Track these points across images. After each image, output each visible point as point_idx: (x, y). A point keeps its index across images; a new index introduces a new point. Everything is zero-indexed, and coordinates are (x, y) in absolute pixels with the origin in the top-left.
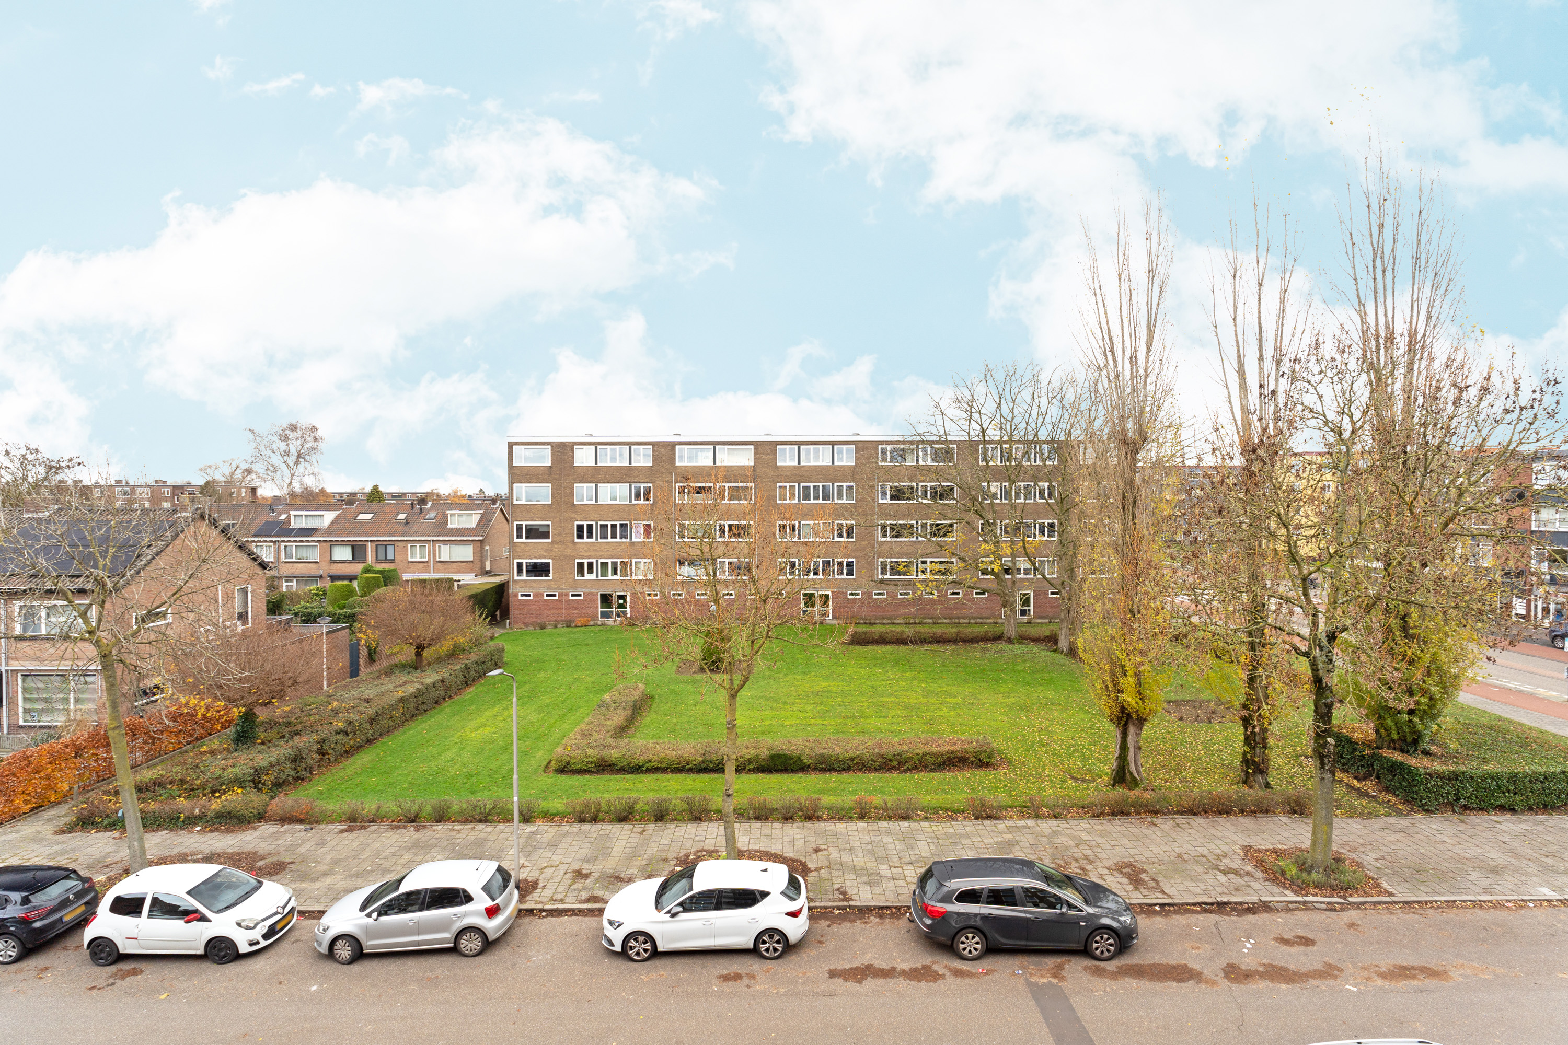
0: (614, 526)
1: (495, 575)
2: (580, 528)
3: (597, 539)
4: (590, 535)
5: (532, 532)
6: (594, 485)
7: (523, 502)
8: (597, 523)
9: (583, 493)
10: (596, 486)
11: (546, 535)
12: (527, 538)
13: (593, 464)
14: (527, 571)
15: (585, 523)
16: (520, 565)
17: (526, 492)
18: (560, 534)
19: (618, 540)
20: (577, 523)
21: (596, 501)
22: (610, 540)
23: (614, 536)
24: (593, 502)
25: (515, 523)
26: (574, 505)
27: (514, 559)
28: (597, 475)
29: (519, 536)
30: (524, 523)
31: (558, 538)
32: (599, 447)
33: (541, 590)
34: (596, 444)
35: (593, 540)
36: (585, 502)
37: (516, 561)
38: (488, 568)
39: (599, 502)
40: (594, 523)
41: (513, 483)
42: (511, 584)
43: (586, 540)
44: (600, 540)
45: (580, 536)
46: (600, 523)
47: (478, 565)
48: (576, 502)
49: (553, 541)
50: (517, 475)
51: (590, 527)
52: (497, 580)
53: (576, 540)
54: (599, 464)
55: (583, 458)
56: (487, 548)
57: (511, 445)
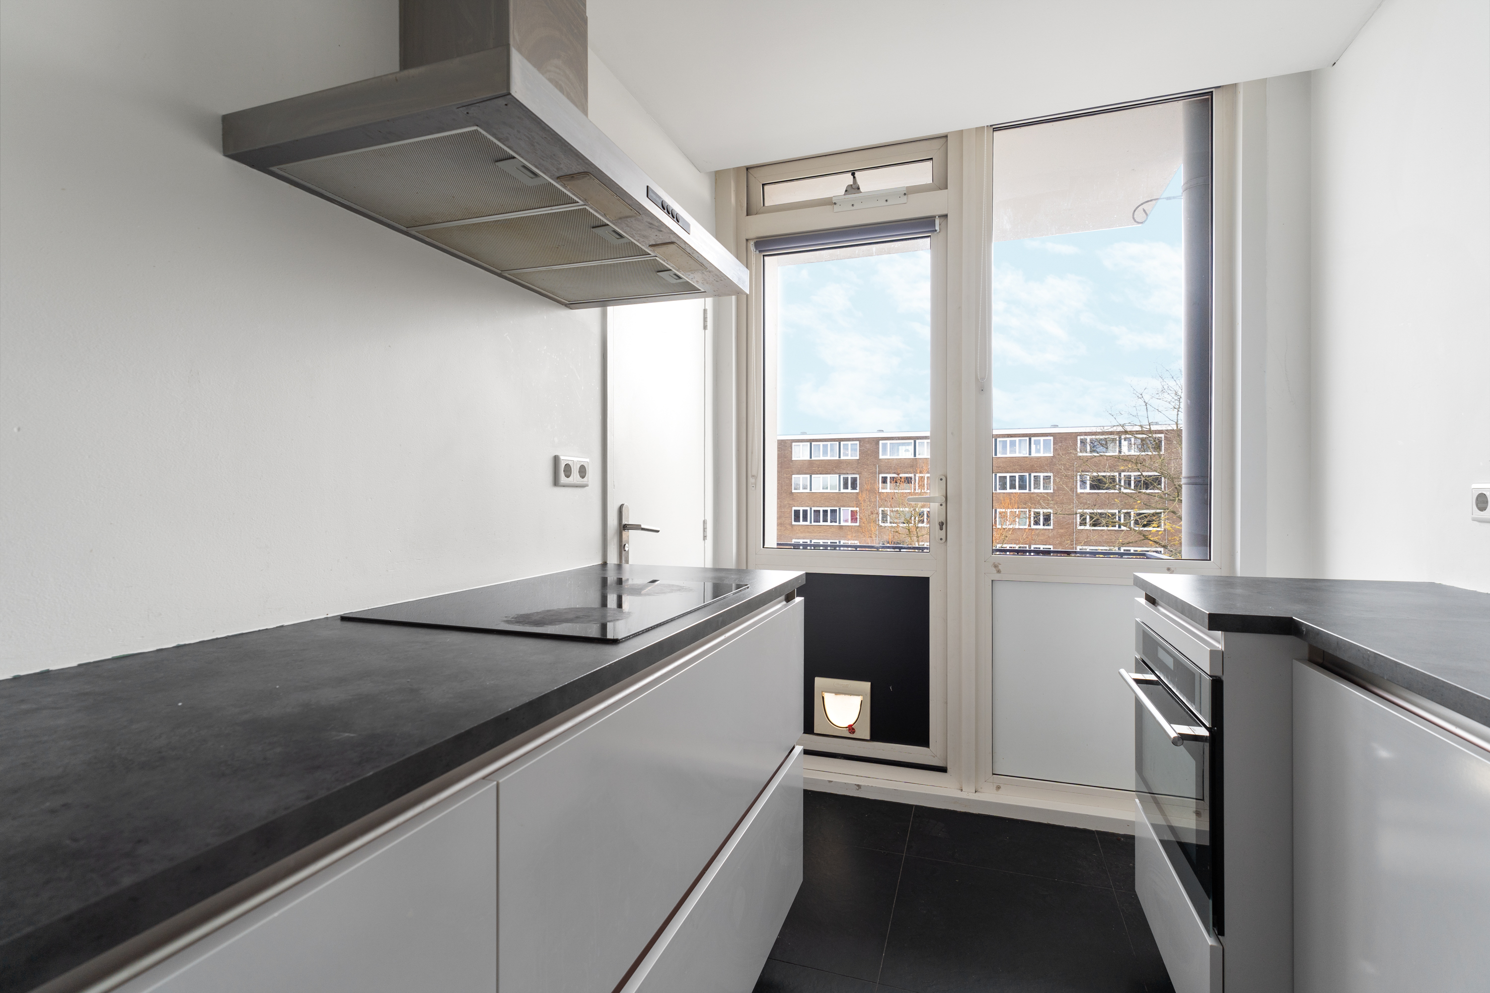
0: (825, 512)
2: (797, 513)
3: (811, 522)
4: (805, 519)
6: (808, 476)
8: (811, 509)
9: (800, 481)
10: (811, 476)
13: (809, 458)
15: (801, 509)
18: (780, 517)
19: (829, 523)
20: (794, 508)
21: (811, 490)
22: (822, 523)
23: (825, 520)
24: (808, 490)
26: (792, 493)
28: (813, 468)
31: (778, 521)
32: (813, 443)
34: (811, 441)
35: (808, 523)
36: (801, 490)
39: (813, 491)
40: (808, 509)
43: (801, 523)
44: (813, 524)
45: (797, 519)
46: (813, 509)
48: (793, 491)
51: (805, 512)
53: (794, 523)
54: (813, 458)
55: (800, 453)
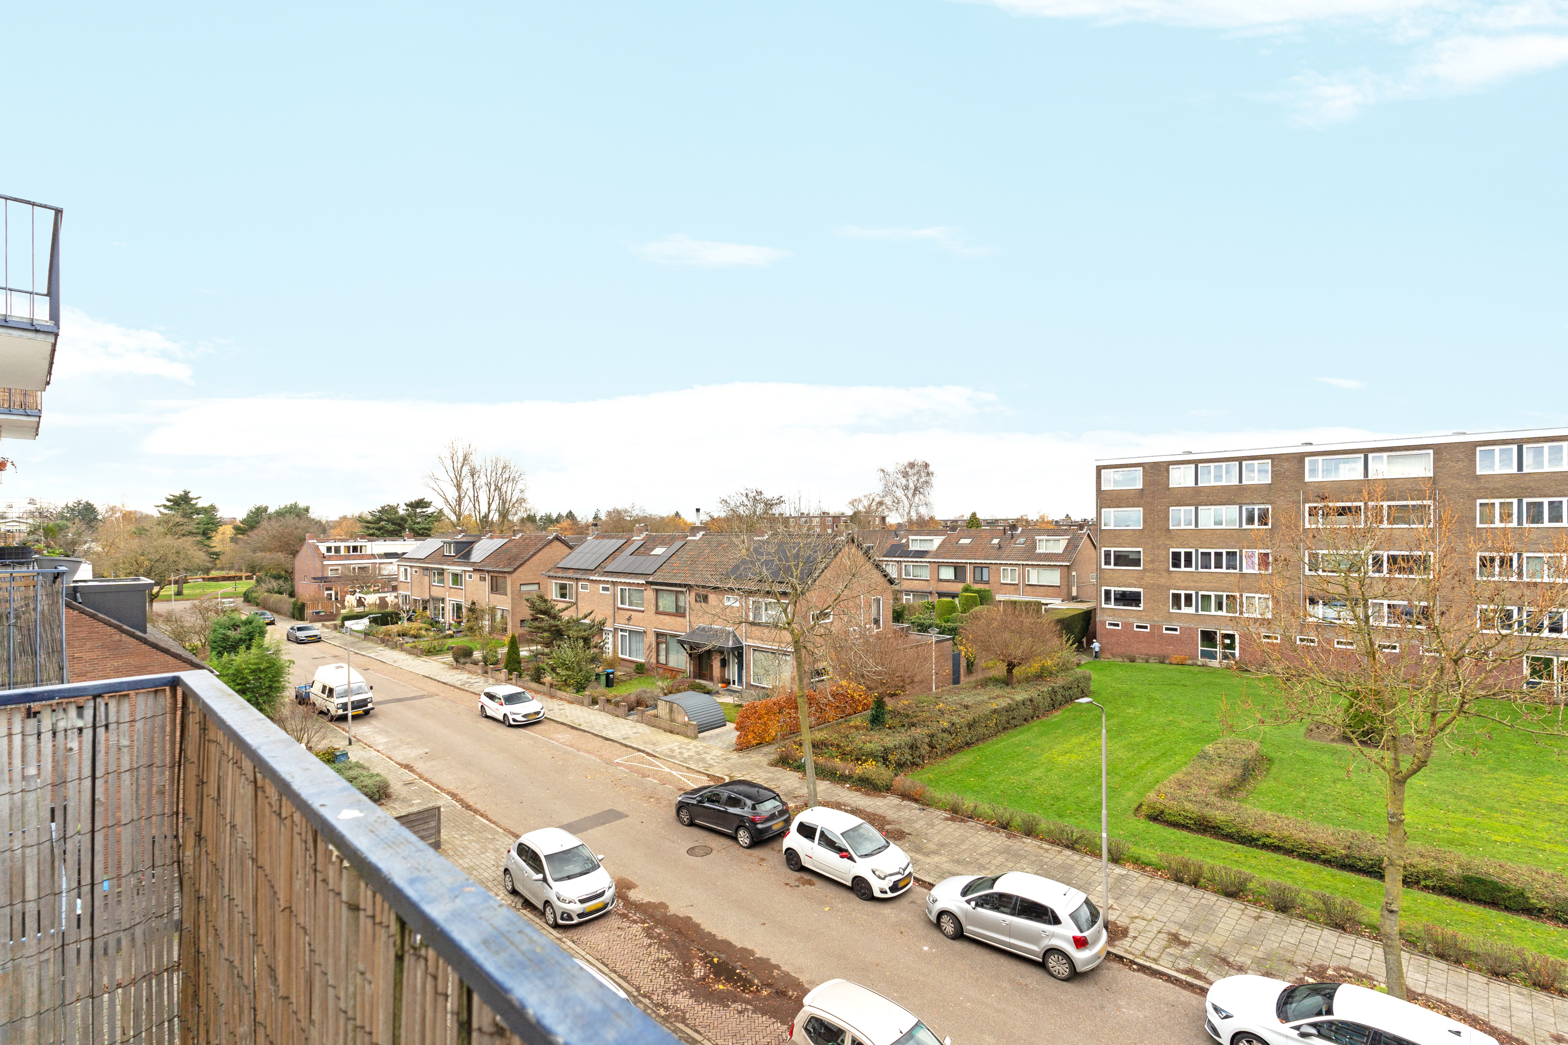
0: (1218, 555)
1: (1082, 601)
2: (1176, 556)
3: (1197, 568)
4: (1188, 563)
5: (1121, 559)
6: (1193, 508)
7: (1112, 527)
8: (1197, 551)
9: (1180, 515)
10: (1196, 509)
11: (1136, 562)
12: (1115, 565)
13: (1193, 484)
14: (1116, 599)
15: (1183, 551)
16: (1108, 593)
17: (1115, 516)
18: (1152, 561)
19: (1224, 570)
20: (1172, 550)
21: (1197, 525)
22: (1213, 570)
23: (1219, 566)
24: (1193, 527)
25: (1103, 549)
26: (1168, 530)
27: (1101, 586)
28: (1198, 497)
29: (1107, 562)
30: (1113, 550)
31: (1149, 566)
32: (1200, 465)
33: (1130, 620)
34: (1196, 462)
35: (1193, 569)
36: (1183, 527)
37: (1103, 588)
38: (1074, 594)
39: (1200, 527)
40: (1193, 551)
41: (1101, 508)
42: (1098, 611)
43: (1183, 568)
44: (1200, 570)
45: (1176, 564)
46: (1200, 550)
47: (1065, 591)
48: (1171, 528)
49: (1144, 569)
50: (1105, 499)
51: (1188, 555)
52: (1084, 607)
53: (1172, 569)
54: (1200, 485)
55: (1181, 478)
56: (1074, 573)
57: (1099, 469)
